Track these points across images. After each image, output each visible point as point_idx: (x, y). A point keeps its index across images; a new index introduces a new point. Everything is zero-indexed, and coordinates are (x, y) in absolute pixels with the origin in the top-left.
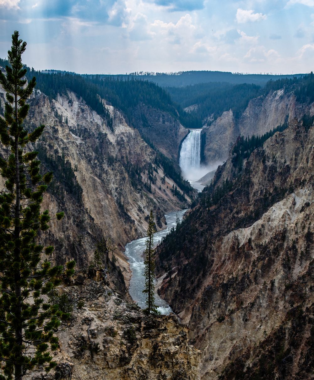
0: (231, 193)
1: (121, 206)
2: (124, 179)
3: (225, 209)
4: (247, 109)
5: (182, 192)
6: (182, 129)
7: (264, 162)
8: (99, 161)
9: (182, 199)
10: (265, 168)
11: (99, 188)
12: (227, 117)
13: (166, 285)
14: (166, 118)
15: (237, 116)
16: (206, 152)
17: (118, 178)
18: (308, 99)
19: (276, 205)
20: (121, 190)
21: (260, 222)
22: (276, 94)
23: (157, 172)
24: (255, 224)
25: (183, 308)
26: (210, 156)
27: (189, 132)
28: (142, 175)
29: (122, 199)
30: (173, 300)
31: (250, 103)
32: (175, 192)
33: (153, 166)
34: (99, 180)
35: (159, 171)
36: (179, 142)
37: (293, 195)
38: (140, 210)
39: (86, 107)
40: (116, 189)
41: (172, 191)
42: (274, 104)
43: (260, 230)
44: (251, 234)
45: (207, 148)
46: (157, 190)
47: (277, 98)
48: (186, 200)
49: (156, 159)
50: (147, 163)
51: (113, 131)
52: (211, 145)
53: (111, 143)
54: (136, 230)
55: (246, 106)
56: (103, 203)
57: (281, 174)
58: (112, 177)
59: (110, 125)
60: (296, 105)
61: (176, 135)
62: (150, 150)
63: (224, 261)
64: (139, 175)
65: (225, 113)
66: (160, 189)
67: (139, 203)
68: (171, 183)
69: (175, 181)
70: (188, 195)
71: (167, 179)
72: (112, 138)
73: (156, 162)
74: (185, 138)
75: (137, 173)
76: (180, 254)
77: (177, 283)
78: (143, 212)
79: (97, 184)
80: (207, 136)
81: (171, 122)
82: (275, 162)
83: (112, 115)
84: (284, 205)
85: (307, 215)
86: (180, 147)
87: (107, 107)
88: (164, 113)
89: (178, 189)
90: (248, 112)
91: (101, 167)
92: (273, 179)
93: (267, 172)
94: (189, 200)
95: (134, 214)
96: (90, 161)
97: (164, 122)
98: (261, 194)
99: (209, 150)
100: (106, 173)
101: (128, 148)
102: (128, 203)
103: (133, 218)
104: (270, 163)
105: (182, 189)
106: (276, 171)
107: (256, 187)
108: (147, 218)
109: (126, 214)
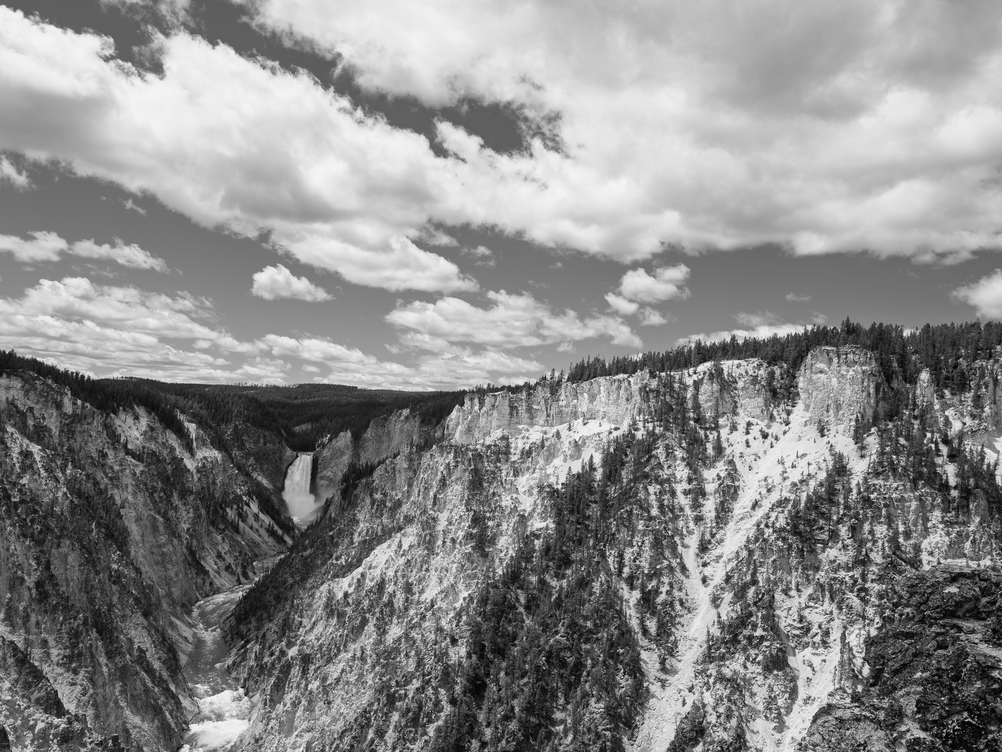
0: (331, 533)
1: (192, 553)
2: (200, 516)
3: (323, 554)
4: (369, 429)
5: (280, 532)
6: (289, 452)
7: (371, 495)
8: (165, 494)
9: (280, 540)
10: (373, 502)
11: (161, 529)
12: (345, 438)
13: (239, 660)
14: (268, 438)
15: (357, 438)
16: (318, 480)
17: (191, 515)
18: (434, 421)
19: (378, 548)
20: (194, 530)
21: (360, 570)
22: (401, 414)
23: (249, 506)
24: (354, 573)
25: (258, 689)
26: (322, 485)
27: (297, 456)
28: (228, 510)
29: (195, 543)
30: (245, 680)
31: (371, 423)
32: (271, 532)
33: (245, 498)
34: (161, 519)
35: (252, 505)
36: (284, 468)
37: (399, 535)
38: (219, 556)
39: (158, 425)
40: (188, 529)
41: (268, 530)
42: (399, 426)
43: (359, 580)
44: (350, 586)
45: (319, 475)
46: (247, 529)
47: (402, 418)
48: (285, 542)
49: (248, 490)
50: (237, 495)
51: (192, 454)
52: (325, 472)
53: (189, 470)
54: (211, 584)
55: (368, 426)
56: (165, 550)
57: (390, 509)
58: (184, 513)
59: (189, 447)
60: (420, 427)
61: (281, 459)
62: (241, 478)
63: (314, 623)
64: (225, 510)
65: (342, 434)
66: (251, 528)
67: (220, 548)
68: (266, 519)
69: (273, 518)
70: (289, 535)
71: (261, 516)
72: (190, 464)
73: (249, 494)
74: (291, 464)
75: (221, 508)
76: (262, 615)
77: (253, 656)
78: (224, 560)
79: (159, 524)
80: (320, 461)
81: (274, 444)
82: (385, 495)
83: (193, 435)
84: (389, 547)
85: (408, 560)
86: (285, 475)
87: (186, 424)
88: (267, 433)
89: (276, 528)
90: (369, 433)
91: (169, 501)
92: (382, 515)
93: (375, 507)
94: (290, 542)
95: (210, 563)
96: (151, 494)
97: (265, 444)
98: (367, 533)
99: (322, 478)
100: (176, 509)
101: (211, 476)
102: (203, 548)
103: (207, 568)
104: (378, 496)
105: (281, 528)
106: (385, 506)
107: (361, 525)
108: (228, 568)
109: (198, 563)
